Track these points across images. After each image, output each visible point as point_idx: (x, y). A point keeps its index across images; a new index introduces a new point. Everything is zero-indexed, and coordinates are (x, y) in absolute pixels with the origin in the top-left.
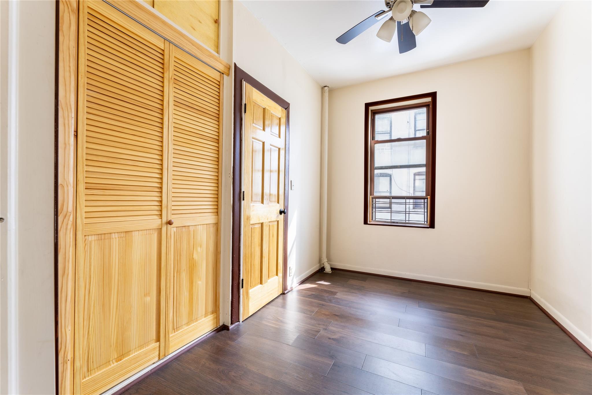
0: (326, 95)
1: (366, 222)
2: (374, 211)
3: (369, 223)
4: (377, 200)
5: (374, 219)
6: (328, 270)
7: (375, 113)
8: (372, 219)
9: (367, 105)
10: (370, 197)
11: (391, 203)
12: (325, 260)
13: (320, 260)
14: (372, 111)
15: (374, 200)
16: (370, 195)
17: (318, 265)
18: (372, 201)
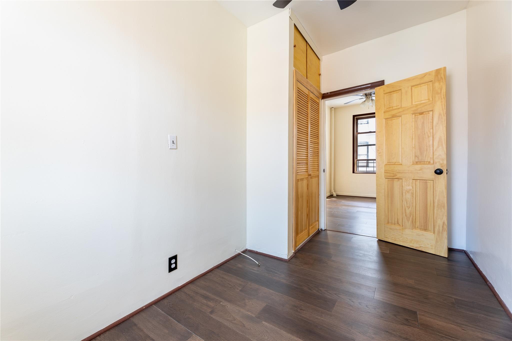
0: (333, 112)
1: (353, 172)
2: (358, 162)
3: (355, 172)
4: (359, 161)
5: (358, 171)
6: (335, 195)
7: (357, 119)
8: (357, 171)
9: (354, 116)
10: (355, 160)
11: (368, 163)
12: (333, 191)
13: (330, 191)
14: (356, 118)
15: (358, 161)
16: (356, 159)
17: (330, 193)
18: (357, 162)
